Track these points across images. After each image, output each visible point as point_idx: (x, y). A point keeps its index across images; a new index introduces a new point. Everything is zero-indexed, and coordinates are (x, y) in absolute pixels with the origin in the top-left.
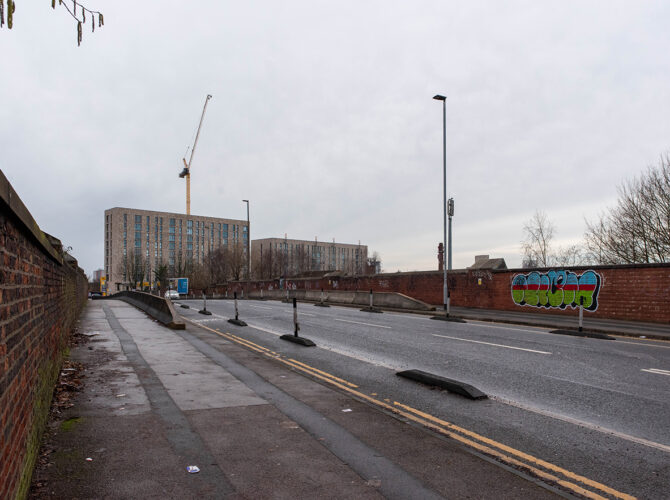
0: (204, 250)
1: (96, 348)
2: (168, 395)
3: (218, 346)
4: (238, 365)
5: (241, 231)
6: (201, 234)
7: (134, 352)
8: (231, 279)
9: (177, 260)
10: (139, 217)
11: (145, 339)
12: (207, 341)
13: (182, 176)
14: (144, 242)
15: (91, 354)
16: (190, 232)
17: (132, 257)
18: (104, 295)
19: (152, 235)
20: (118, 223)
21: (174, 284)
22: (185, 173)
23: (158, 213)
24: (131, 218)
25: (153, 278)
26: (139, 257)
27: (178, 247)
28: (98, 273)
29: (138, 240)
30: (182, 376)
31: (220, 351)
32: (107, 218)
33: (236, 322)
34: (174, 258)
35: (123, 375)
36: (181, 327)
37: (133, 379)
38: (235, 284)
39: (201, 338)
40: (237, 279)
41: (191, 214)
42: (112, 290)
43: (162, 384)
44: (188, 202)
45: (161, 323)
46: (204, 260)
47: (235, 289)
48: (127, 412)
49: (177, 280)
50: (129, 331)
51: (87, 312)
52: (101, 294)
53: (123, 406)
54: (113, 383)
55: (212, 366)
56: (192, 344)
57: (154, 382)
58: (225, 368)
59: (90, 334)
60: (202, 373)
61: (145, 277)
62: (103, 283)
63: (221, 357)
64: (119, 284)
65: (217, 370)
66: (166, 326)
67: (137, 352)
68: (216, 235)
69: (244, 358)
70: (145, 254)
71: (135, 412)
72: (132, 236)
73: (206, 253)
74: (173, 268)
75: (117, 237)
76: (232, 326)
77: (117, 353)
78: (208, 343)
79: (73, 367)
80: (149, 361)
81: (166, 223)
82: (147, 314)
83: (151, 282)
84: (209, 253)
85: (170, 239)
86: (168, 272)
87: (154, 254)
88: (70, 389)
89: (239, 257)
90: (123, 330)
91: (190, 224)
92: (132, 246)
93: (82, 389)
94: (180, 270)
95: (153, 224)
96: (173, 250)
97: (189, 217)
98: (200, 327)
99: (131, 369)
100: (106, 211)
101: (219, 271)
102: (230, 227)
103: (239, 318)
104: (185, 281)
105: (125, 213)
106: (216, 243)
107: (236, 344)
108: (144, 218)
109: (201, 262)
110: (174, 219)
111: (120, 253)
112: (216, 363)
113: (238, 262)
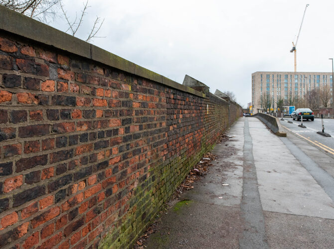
0: (304, 90)
1: (230, 145)
2: (257, 191)
3: (307, 151)
4: (320, 170)
5: (328, 78)
6: (303, 82)
7: (249, 150)
8: (322, 106)
9: (289, 97)
10: (268, 75)
11: (259, 142)
12: (299, 146)
13: (292, 51)
14: (271, 88)
15: (226, 149)
16: (296, 81)
17: (265, 96)
18: (251, 115)
19: (275, 84)
20: (258, 79)
21: (287, 109)
22: (294, 49)
23: (278, 72)
24: (264, 76)
25: (276, 106)
26: (268, 96)
27: (289, 89)
28: (249, 104)
29: (268, 87)
30: (273, 174)
31: (307, 155)
32: (253, 77)
33: (322, 133)
34: (287, 96)
35: (234, 167)
36: (284, 135)
37: (239, 172)
38: (324, 109)
39: (295, 144)
40: (326, 106)
41: (297, 71)
42: (255, 112)
43: (256, 179)
44: (295, 65)
45: (273, 132)
46: (305, 96)
47: (324, 112)
48: (222, 201)
49: (288, 107)
50: (252, 136)
51: (236, 123)
52: (250, 114)
53: (222, 195)
54: (226, 173)
55: (298, 168)
56: (287, 148)
57: (252, 176)
58: (309, 171)
59: (230, 136)
60: (289, 173)
61: (272, 105)
62: (251, 109)
63: (307, 160)
64: (258, 109)
65: (302, 172)
66: (275, 134)
67: (251, 150)
68: (312, 82)
69: (326, 163)
70: (272, 94)
71: (227, 204)
72: (265, 85)
73: (306, 93)
74: (286, 101)
75: (258, 86)
76: (320, 136)
77: (239, 150)
78: (299, 148)
79: (209, 157)
80: (255, 158)
81: (283, 77)
82: (266, 126)
83: (275, 108)
84: (307, 92)
85: (285, 85)
86: (284, 103)
87: (277, 94)
88: (198, 174)
89: (327, 93)
90: (250, 135)
91: (297, 77)
92: (265, 90)
93: (206, 174)
94: (290, 101)
95: (276, 78)
96: (287, 91)
97: (296, 73)
98: (297, 136)
99: (241, 163)
100: (253, 74)
101: (314, 102)
102: (321, 77)
103: (325, 131)
104: (294, 107)
105: (261, 74)
106: (312, 86)
107: (320, 150)
108: (271, 76)
109: (303, 97)
110: (287, 75)
111: (259, 94)
112: (302, 165)
113: (327, 96)
